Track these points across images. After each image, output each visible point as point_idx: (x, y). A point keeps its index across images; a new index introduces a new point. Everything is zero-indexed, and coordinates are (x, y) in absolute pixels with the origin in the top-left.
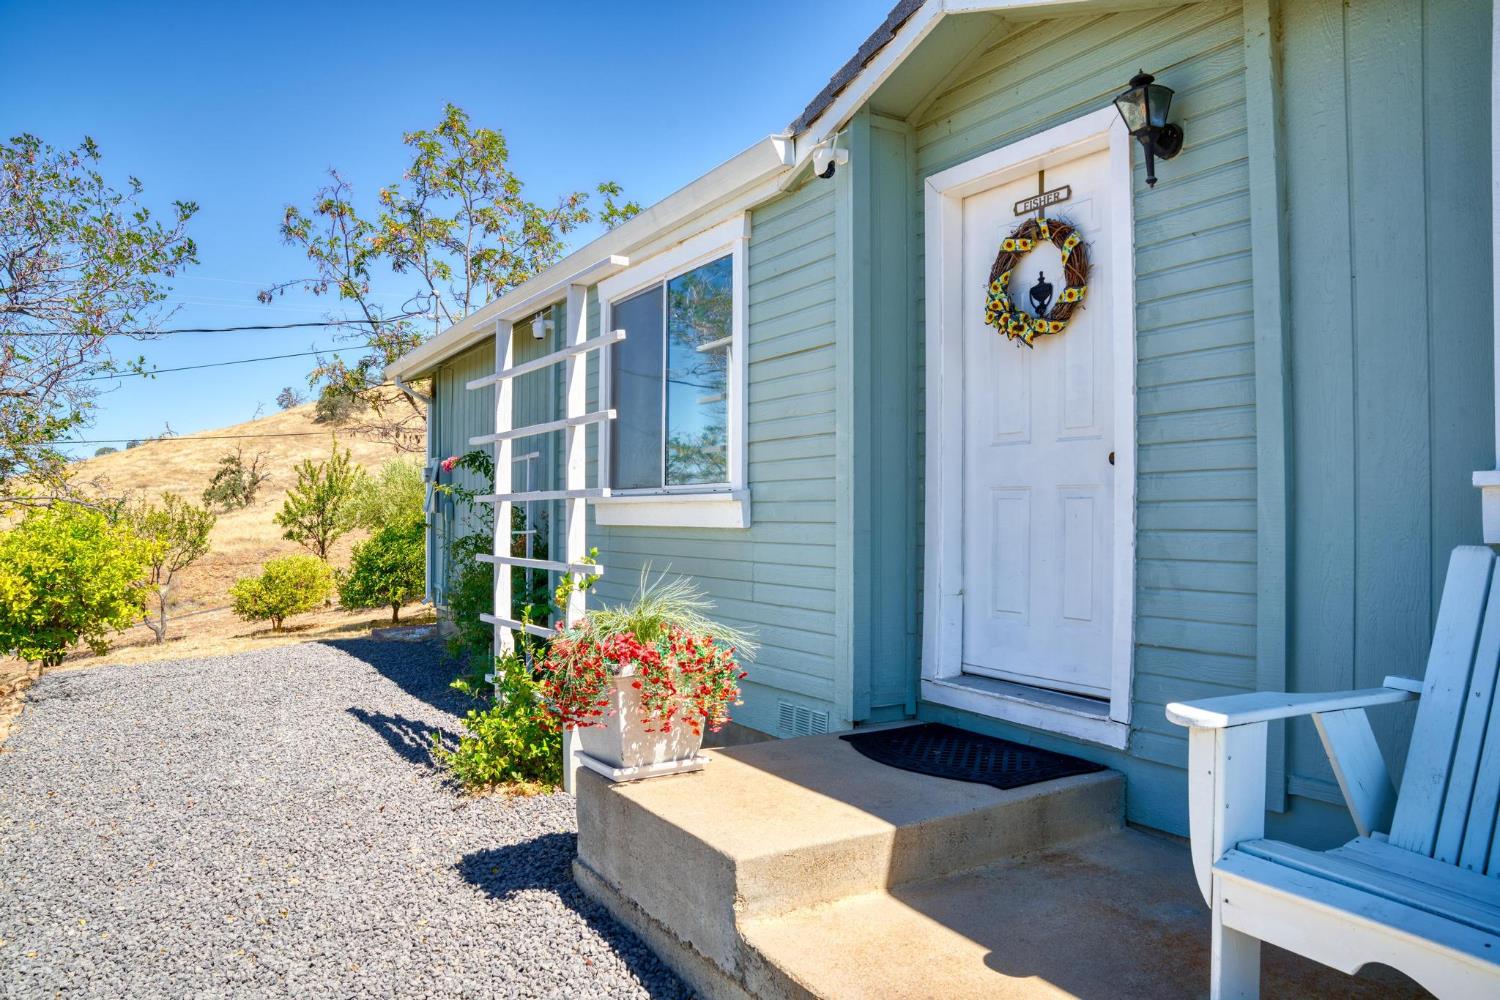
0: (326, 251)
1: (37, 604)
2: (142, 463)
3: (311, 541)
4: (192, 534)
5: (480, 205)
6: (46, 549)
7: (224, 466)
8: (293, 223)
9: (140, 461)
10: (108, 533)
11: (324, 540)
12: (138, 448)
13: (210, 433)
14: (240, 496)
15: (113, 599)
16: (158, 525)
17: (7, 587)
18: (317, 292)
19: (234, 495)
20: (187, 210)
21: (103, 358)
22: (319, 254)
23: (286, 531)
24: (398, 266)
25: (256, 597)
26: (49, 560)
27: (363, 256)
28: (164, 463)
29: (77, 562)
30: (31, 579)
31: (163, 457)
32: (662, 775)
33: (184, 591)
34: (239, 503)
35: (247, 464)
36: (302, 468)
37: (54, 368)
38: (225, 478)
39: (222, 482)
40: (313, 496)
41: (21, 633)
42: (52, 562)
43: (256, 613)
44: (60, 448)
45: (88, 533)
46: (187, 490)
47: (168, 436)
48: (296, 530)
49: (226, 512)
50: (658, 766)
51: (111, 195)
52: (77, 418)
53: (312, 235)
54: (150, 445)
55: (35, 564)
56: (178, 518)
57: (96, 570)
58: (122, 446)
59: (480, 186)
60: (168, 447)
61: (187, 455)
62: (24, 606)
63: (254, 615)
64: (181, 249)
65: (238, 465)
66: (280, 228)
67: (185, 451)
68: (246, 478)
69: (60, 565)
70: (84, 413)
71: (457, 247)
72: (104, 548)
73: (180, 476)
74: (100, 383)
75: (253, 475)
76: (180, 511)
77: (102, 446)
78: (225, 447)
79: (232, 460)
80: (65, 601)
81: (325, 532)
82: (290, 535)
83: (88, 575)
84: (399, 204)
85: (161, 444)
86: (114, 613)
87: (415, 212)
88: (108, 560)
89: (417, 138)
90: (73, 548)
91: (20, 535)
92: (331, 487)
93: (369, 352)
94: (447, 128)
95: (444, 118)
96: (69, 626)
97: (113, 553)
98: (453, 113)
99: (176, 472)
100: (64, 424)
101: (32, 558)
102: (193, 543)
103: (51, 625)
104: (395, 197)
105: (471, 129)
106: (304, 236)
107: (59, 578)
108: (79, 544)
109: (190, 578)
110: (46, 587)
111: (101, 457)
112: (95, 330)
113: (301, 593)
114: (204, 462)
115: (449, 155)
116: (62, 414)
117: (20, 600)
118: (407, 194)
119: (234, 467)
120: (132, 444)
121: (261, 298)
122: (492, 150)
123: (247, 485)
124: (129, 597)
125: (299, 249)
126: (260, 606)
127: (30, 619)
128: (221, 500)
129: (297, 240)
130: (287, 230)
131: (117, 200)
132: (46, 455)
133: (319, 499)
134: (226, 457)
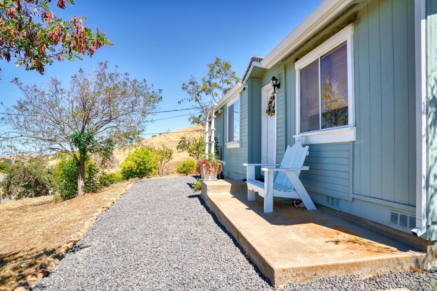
0: (191, 92)
1: (137, 168)
2: (163, 139)
3: (195, 157)
4: (169, 155)
5: (225, 79)
6: (139, 157)
7: (182, 139)
8: (184, 86)
9: (162, 139)
10: (151, 154)
11: (198, 156)
12: (162, 135)
13: (179, 131)
14: (186, 147)
15: (152, 168)
16: (161, 153)
17: (132, 164)
18: (190, 101)
19: (184, 147)
20: (160, 91)
21: (146, 120)
22: (190, 93)
23: (189, 154)
24: (207, 94)
25: (181, 169)
26: (140, 159)
27: (199, 92)
28: (168, 139)
29: (145, 160)
30: (136, 163)
31: (168, 137)
32: (210, 180)
33: (170, 171)
34: (185, 149)
35: (187, 139)
36: (193, 139)
37: (138, 122)
38: (182, 143)
39: (181, 144)
40: (196, 146)
41: (135, 174)
42: (140, 160)
43: (181, 172)
44: (140, 136)
45: (147, 154)
46: (173, 146)
47: (169, 132)
48: (192, 154)
49: (182, 151)
50: (210, 179)
51: (148, 88)
52: (143, 130)
53: (188, 89)
54: (165, 134)
55: (137, 160)
56: (166, 151)
57: (148, 162)
58: (158, 135)
59: (225, 74)
60: (168, 135)
61: (173, 137)
62: (135, 169)
63: (181, 173)
64: (159, 98)
65: (185, 139)
66: (182, 88)
67: (173, 136)
68: (187, 143)
69: (141, 160)
70: (144, 129)
71: (220, 88)
72: (150, 157)
73: (172, 142)
74: (146, 123)
75: (189, 142)
76: (166, 150)
77: (153, 135)
78: (182, 135)
79: (183, 138)
80: (143, 168)
81: (199, 155)
82: (190, 155)
83: (147, 163)
84: (206, 81)
85: (167, 134)
86: (152, 171)
87: (210, 83)
88: (150, 160)
89: (210, 65)
90: (144, 157)
91: (135, 154)
92: (199, 144)
93: (200, 114)
94: (216, 63)
95: (216, 61)
96: (144, 173)
97: (152, 158)
98: (218, 60)
99: (171, 141)
100: (141, 132)
101: (137, 159)
102: (169, 157)
103: (140, 173)
104: (205, 79)
105: (222, 63)
106: (186, 89)
107: (141, 163)
108: (145, 156)
109: (172, 167)
110: (139, 165)
111: (153, 138)
112: (144, 116)
113: (191, 168)
114: (177, 138)
115: (217, 68)
116: (141, 130)
117: (135, 167)
118: (208, 78)
119: (184, 140)
120: (160, 134)
121: (179, 103)
122: (227, 66)
123: (187, 144)
124: (155, 168)
125: (185, 92)
126: (182, 171)
127: (136, 171)
128: (181, 148)
129: (185, 90)
130: (183, 88)
131: (149, 89)
132: (138, 137)
133: (197, 147)
134: (182, 137)
